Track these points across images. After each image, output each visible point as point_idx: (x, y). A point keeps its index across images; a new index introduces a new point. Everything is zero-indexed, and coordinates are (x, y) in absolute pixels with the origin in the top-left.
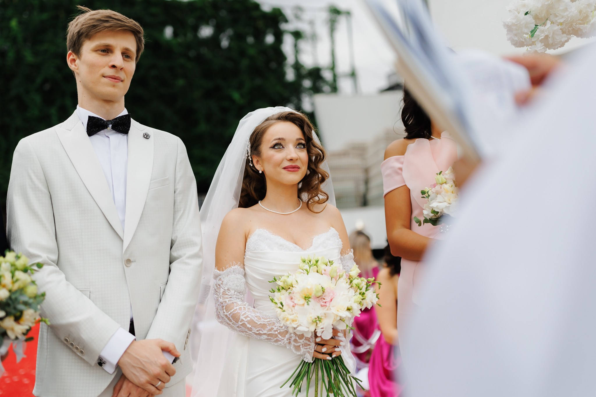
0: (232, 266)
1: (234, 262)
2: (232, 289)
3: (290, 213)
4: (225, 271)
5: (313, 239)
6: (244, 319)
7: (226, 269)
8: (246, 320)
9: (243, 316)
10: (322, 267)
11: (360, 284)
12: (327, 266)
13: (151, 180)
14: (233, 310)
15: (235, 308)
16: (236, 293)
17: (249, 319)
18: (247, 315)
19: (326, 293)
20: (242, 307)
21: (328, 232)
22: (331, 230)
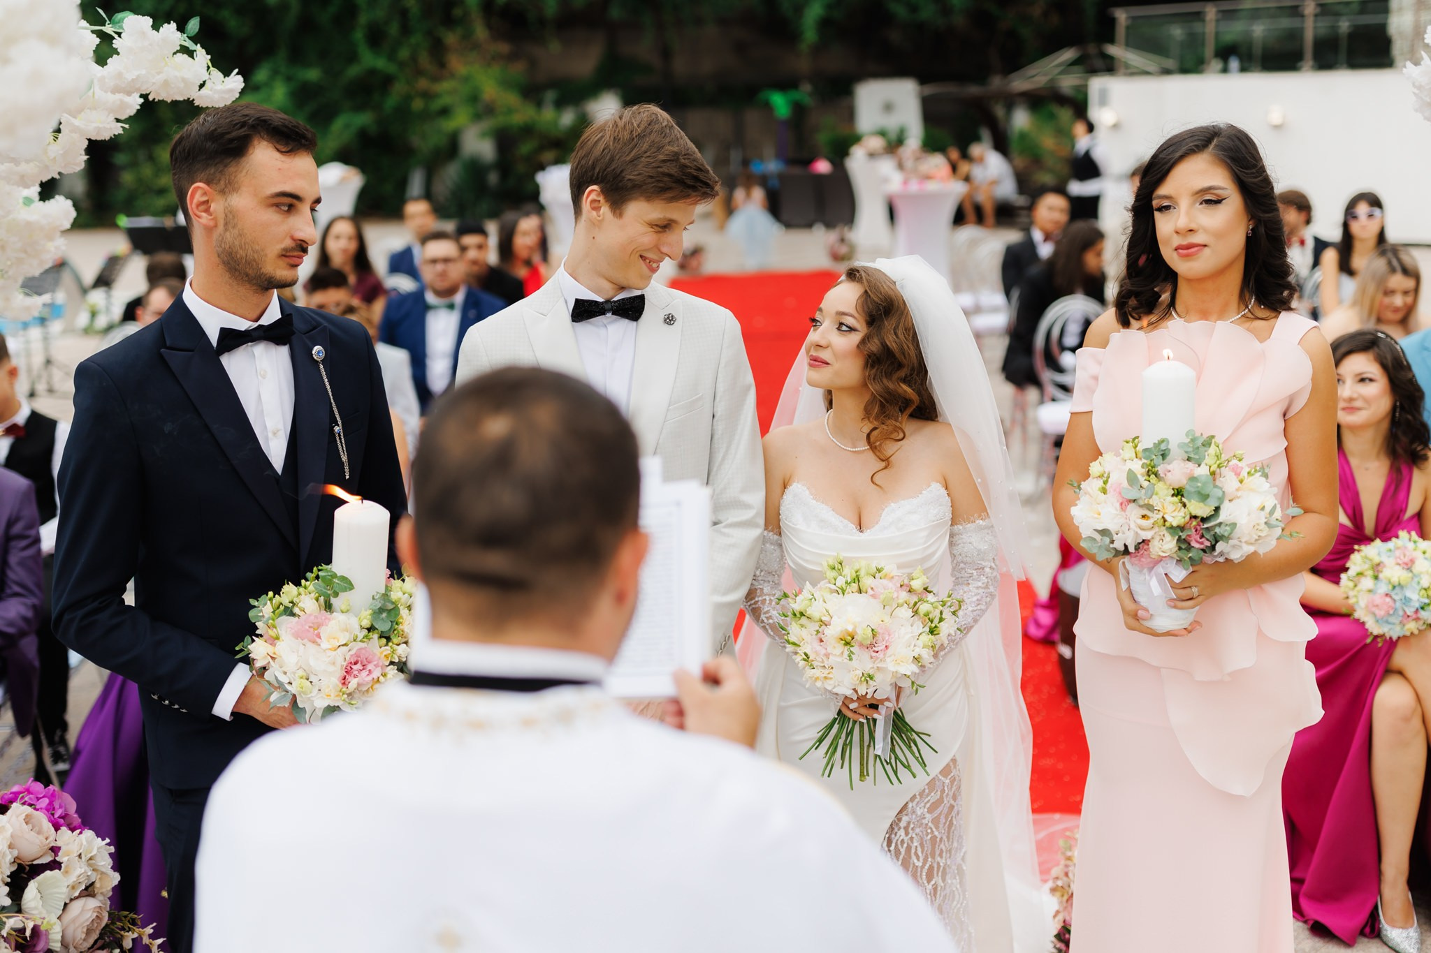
5: (884, 510)
6: (766, 621)
8: (768, 622)
9: (765, 615)
11: (931, 612)
13: (669, 403)
14: (753, 602)
15: (757, 599)
16: (762, 574)
17: (771, 621)
18: (770, 614)
19: (879, 637)
20: (767, 598)
21: (920, 495)
22: (930, 488)
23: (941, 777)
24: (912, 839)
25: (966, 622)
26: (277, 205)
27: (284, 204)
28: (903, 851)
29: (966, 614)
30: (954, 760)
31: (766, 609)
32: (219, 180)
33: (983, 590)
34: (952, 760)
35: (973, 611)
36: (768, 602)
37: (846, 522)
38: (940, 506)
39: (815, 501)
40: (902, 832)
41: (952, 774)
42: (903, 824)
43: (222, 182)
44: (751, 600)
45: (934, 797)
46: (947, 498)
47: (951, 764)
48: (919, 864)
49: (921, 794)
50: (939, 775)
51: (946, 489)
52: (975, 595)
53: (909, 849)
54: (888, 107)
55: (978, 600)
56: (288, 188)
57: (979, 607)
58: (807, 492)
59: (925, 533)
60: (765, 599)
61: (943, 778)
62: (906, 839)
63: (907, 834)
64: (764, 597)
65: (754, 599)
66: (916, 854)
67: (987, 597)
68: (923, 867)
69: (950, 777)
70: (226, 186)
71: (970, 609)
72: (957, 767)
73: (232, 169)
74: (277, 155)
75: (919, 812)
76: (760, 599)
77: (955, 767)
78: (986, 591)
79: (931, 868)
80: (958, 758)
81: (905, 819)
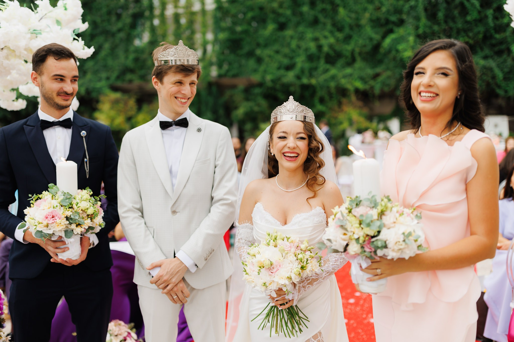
0: (245, 223)
1: (247, 221)
2: (244, 239)
3: (292, 190)
4: (241, 226)
5: (294, 217)
7: (241, 224)
10: (279, 242)
11: (302, 259)
12: (283, 240)
13: (196, 160)
15: (241, 251)
19: (274, 266)
21: (310, 212)
22: (316, 209)
23: (312, 339)
25: (328, 269)
26: (56, 79)
27: (59, 79)
29: (329, 266)
30: (320, 333)
31: (244, 255)
32: (38, 71)
33: (339, 256)
34: (319, 332)
35: (332, 265)
36: (245, 252)
37: (276, 221)
38: (320, 217)
39: (264, 211)
41: (318, 339)
43: (39, 72)
44: (239, 251)
46: (324, 214)
47: (318, 334)
50: (312, 338)
51: (324, 210)
52: (335, 258)
54: (496, 126)
55: (335, 260)
56: (58, 73)
57: (336, 263)
58: (262, 207)
59: (311, 229)
60: (244, 251)
61: (313, 340)
64: (244, 250)
65: (240, 250)
67: (341, 259)
69: (317, 340)
70: (40, 73)
71: (331, 264)
72: (322, 336)
73: (41, 67)
74: (55, 61)
76: (243, 250)
77: (320, 336)
78: (340, 256)
80: (322, 331)
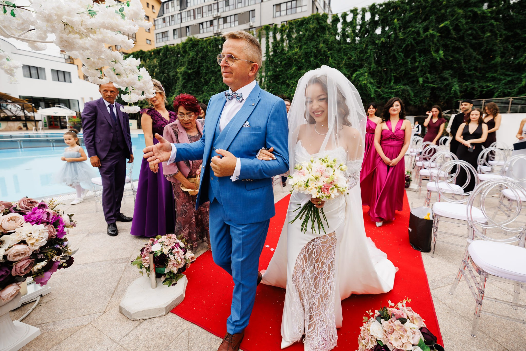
23: (327, 235)
24: (314, 249)
28: (310, 251)
34: (333, 232)
39: (302, 147)
40: (311, 246)
42: (312, 244)
45: (324, 240)
48: (315, 257)
49: (320, 238)
53: (312, 251)
58: (301, 143)
62: (312, 248)
63: (312, 247)
66: (314, 254)
68: (315, 258)
69: (331, 237)
75: (318, 242)
77: (334, 235)
79: (318, 259)
80: (335, 232)
81: (313, 243)
